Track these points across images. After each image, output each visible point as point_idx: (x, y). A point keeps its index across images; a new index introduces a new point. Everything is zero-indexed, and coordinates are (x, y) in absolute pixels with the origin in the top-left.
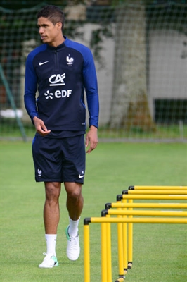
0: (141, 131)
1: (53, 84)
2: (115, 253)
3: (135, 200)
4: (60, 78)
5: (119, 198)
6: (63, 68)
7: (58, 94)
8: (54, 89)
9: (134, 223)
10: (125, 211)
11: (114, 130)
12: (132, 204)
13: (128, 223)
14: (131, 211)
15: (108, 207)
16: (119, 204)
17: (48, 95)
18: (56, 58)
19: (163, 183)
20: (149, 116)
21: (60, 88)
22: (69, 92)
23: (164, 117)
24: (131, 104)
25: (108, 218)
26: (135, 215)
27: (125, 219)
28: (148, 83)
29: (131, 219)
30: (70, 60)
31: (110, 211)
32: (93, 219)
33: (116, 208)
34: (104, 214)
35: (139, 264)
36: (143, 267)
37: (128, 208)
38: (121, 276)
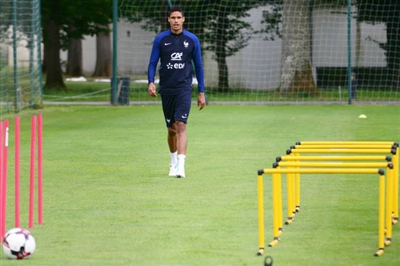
0: (306, 96)
1: (174, 59)
2: (285, 199)
3: (301, 153)
4: (179, 56)
5: (289, 153)
6: (181, 49)
7: (176, 66)
8: (173, 62)
9: (301, 173)
10: (293, 163)
11: (283, 95)
12: (299, 157)
13: (295, 173)
14: (299, 163)
15: (279, 160)
16: (288, 157)
17: (169, 66)
18: (177, 41)
19: (325, 138)
20: (313, 82)
21: (178, 62)
22: (183, 66)
23: (325, 84)
24: (297, 72)
25: (278, 169)
26: (301, 167)
27: (293, 170)
28: (311, 55)
29: (298, 170)
30: (186, 44)
31: (280, 163)
32: (265, 170)
33: (286, 160)
34: (275, 166)
35: (305, 208)
36: (309, 210)
37: (295, 160)
38: (290, 218)
